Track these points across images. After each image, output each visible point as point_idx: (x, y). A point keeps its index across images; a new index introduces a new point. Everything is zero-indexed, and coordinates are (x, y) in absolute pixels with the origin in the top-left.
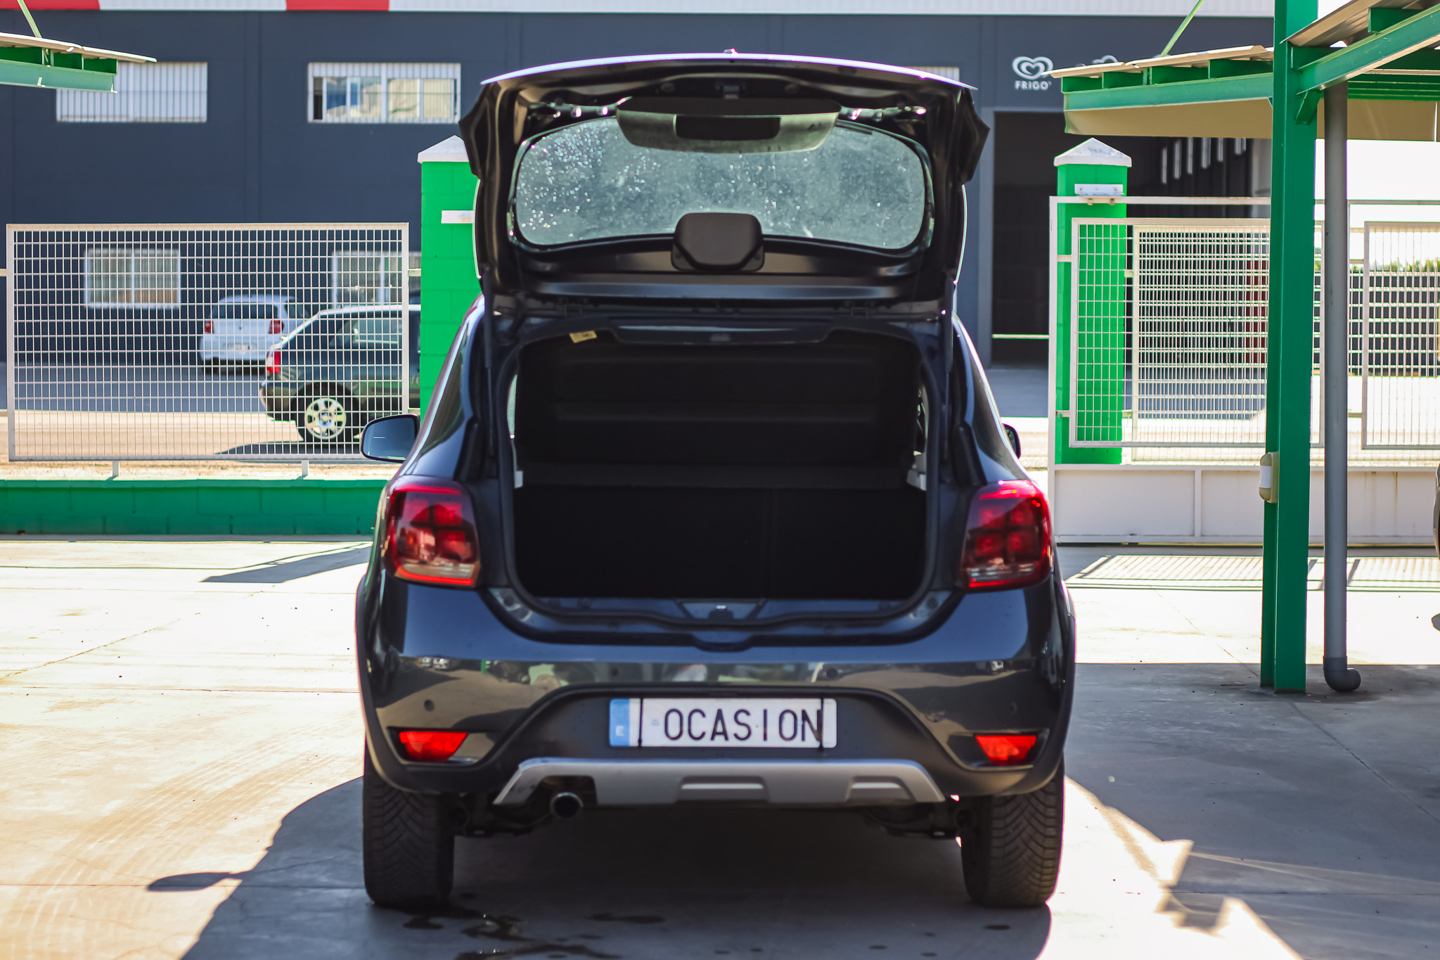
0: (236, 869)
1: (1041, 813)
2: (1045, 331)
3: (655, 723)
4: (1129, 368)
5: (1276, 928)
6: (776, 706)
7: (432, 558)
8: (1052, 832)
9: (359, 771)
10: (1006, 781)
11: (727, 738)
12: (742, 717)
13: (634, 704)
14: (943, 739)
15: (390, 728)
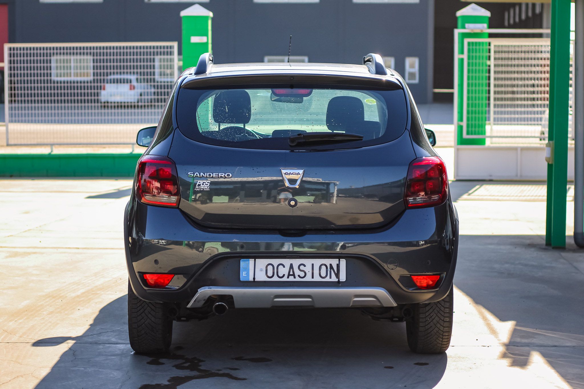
0: (74, 335)
1: (442, 311)
2: (452, 87)
3: (261, 270)
4: (489, 104)
5: (553, 364)
6: (318, 262)
7: (159, 193)
8: (447, 319)
9: (126, 292)
10: (426, 296)
11: (295, 277)
12: (302, 268)
13: (252, 261)
14: (396, 278)
15: (138, 272)
